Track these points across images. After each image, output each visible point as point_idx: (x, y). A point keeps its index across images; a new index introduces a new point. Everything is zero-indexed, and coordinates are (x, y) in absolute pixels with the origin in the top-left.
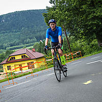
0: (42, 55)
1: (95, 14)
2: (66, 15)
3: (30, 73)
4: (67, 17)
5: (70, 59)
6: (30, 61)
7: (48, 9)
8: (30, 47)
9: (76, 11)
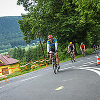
0: (16, 61)
1: (68, 22)
3: (4, 79)
4: (41, 25)
5: (44, 65)
6: (4, 67)
7: (23, 16)
8: (5, 53)
9: (50, 19)
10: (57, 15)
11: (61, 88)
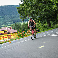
0: (16, 31)
1: (46, 9)
2: (30, 9)
3: (9, 41)
4: (30, 10)
6: (9, 35)
7: (20, 5)
8: (9, 26)
10: (40, 4)
11: (42, 47)
